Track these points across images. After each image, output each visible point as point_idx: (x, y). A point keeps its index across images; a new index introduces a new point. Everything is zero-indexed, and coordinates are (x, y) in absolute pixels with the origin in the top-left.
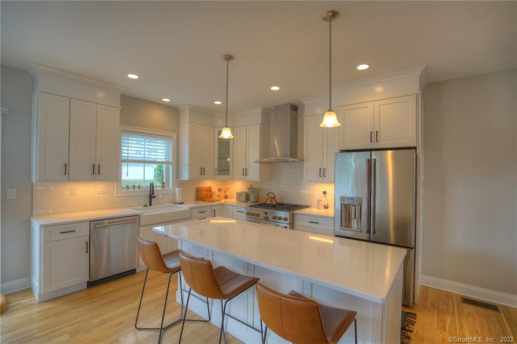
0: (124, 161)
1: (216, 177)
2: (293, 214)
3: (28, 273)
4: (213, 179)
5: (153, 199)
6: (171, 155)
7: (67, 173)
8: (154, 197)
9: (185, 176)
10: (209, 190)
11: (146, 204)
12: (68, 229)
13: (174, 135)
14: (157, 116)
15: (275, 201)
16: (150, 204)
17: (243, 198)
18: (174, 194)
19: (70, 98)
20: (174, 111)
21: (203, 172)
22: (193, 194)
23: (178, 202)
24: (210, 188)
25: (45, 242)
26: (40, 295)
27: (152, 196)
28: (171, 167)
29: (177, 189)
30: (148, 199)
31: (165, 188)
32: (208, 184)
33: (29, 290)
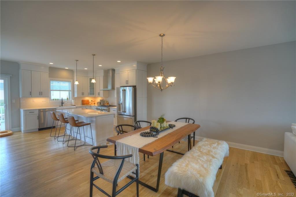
0: (52, 90)
1: (89, 96)
2: (109, 108)
3: (20, 126)
4: (88, 96)
5: (63, 104)
6: (71, 88)
7: (31, 95)
8: (63, 103)
9: (76, 96)
10: (88, 101)
11: (60, 105)
12: (32, 112)
13: (72, 80)
14: (64, 74)
15: (109, 104)
16: (62, 106)
17: (99, 104)
18: (72, 102)
19: (31, 71)
20: (71, 71)
21: (83, 94)
22: (81, 102)
23: (73, 105)
24: (88, 100)
25: (25, 115)
26: (24, 131)
27: (62, 103)
28: (71, 92)
29: (73, 100)
30: (61, 104)
31: (69, 100)
32: (87, 98)
33: (20, 131)
